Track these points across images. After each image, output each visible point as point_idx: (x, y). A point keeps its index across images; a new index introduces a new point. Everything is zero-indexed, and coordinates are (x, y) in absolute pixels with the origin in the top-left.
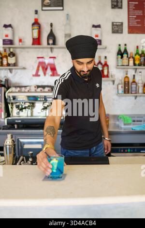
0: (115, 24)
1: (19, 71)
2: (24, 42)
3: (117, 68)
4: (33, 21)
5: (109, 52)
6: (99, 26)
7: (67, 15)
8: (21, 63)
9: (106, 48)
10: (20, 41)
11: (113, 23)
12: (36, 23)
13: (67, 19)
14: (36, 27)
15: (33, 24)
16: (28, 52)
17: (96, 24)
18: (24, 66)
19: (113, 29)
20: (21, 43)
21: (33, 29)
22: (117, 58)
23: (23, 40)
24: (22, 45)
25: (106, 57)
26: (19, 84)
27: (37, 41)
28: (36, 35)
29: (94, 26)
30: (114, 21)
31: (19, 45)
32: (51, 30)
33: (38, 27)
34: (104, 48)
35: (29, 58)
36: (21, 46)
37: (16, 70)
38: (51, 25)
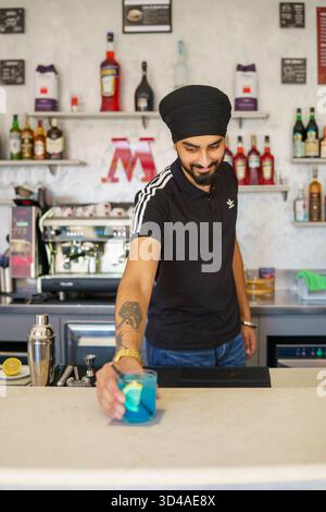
0: (288, 62)
1: (71, 171)
2: (82, 104)
3: (293, 163)
4: (103, 57)
5: (274, 127)
6: (252, 68)
7: (181, 42)
8: (75, 153)
9: (267, 117)
10: (74, 101)
11: (283, 60)
12: (110, 61)
13: (181, 51)
14: (110, 70)
15: (104, 65)
16: (91, 127)
17: (245, 64)
18: (82, 159)
19: (283, 74)
20: (75, 108)
21: (102, 76)
22: (294, 140)
23: (79, 101)
24: (79, 111)
25: (267, 138)
26: (70, 198)
27: (112, 103)
28: (109, 89)
29: (240, 68)
30: (285, 57)
31: (72, 111)
32: (144, 78)
33: (114, 72)
34: (263, 118)
35: (93, 141)
36: (75, 114)
37: (65, 169)
38: (144, 66)
